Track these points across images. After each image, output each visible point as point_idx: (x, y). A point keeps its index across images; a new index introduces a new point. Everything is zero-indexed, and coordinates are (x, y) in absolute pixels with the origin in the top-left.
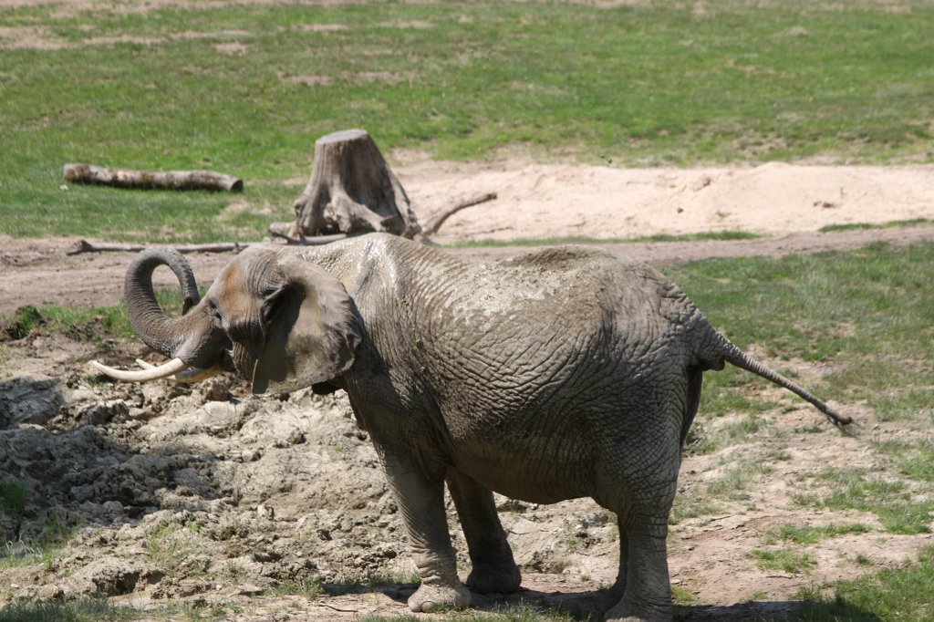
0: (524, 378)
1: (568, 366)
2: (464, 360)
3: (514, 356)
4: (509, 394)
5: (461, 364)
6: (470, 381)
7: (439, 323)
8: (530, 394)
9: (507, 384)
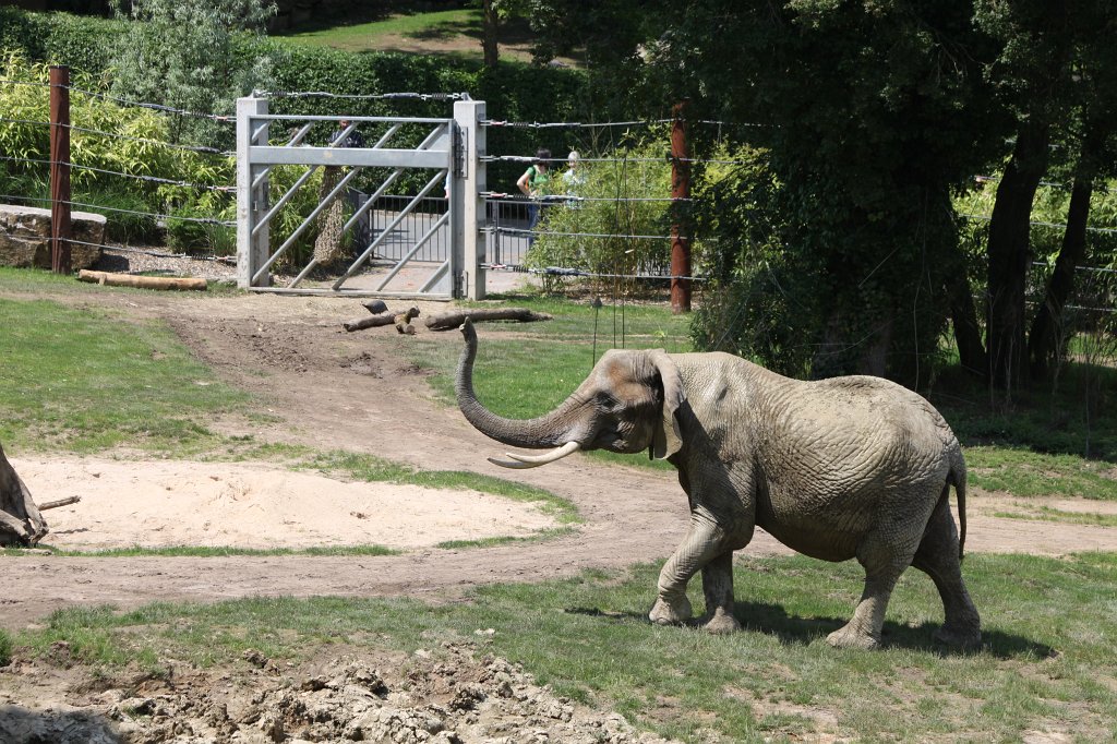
0: (845, 474)
1: (879, 468)
2: (800, 456)
3: (839, 458)
4: (832, 485)
5: (798, 459)
6: (803, 472)
7: (782, 426)
8: (848, 486)
9: (833, 477)
